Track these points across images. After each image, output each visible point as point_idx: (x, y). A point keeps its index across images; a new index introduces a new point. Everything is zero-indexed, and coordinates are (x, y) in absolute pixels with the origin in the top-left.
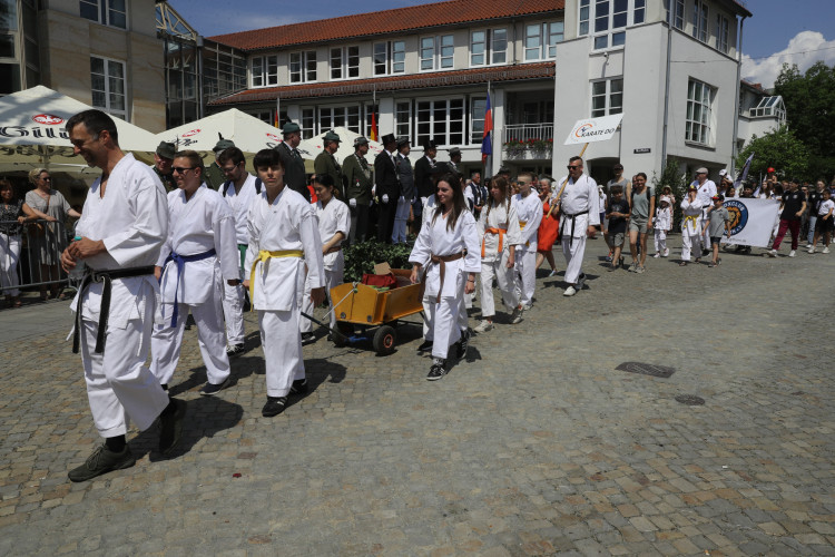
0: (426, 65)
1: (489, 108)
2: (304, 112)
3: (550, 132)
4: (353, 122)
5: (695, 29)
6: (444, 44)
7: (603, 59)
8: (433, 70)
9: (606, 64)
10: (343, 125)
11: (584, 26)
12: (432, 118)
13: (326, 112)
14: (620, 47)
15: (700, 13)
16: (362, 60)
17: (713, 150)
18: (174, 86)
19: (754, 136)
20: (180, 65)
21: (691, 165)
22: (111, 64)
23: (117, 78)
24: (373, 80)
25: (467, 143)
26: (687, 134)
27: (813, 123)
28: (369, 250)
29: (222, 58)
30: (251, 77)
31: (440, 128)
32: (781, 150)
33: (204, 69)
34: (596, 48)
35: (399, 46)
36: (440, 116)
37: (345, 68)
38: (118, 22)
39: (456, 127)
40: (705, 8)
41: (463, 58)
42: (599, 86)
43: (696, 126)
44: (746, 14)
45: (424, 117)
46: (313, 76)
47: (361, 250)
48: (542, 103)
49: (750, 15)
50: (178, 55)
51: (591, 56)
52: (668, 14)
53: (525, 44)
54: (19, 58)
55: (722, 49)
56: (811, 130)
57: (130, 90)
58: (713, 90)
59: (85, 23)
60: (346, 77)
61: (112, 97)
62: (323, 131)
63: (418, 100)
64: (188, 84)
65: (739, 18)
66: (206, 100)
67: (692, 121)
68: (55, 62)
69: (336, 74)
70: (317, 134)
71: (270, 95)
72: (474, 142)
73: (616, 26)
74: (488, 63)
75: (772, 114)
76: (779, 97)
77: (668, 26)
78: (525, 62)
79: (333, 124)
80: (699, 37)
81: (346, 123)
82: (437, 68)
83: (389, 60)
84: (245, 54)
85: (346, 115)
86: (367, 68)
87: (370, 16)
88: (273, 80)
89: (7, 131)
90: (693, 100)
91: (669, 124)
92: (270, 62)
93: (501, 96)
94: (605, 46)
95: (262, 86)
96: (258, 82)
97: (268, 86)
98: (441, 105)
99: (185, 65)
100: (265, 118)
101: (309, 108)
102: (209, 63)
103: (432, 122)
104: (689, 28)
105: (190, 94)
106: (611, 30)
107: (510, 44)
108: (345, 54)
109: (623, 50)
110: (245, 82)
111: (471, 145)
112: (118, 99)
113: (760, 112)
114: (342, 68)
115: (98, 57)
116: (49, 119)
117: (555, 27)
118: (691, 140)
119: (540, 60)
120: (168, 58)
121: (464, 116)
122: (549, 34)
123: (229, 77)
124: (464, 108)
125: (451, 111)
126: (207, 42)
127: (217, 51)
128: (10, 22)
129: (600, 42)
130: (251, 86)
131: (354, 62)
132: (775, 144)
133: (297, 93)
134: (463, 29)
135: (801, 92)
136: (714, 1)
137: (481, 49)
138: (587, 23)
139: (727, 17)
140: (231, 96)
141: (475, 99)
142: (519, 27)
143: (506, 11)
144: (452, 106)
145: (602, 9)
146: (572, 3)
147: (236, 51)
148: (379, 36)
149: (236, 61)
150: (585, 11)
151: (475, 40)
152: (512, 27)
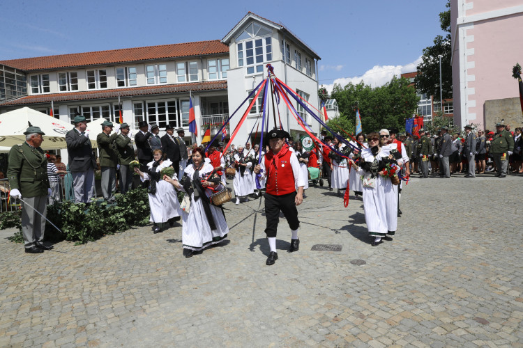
0: (150, 81)
1: (191, 106)
2: (71, 109)
4: (105, 115)
5: (296, 65)
6: (160, 70)
7: (252, 79)
8: (155, 84)
9: (254, 82)
10: (99, 117)
11: (241, 62)
13: (87, 110)
14: (261, 73)
15: (298, 57)
16: (108, 78)
17: (311, 126)
24: (116, 90)
29: (7, 75)
30: (30, 88)
31: (162, 118)
34: (248, 73)
35: (132, 70)
36: (162, 111)
37: (98, 83)
39: (172, 117)
40: (299, 54)
41: (173, 77)
44: (318, 58)
45: (151, 111)
46: (76, 87)
48: (221, 103)
49: (320, 59)
51: (246, 77)
52: (283, 57)
53: (208, 71)
55: (309, 76)
58: (308, 96)
60: (98, 87)
63: (147, 102)
65: (315, 60)
69: (92, 86)
71: (43, 100)
72: (183, 126)
73: (257, 62)
74: (188, 80)
77: (284, 63)
78: (209, 80)
79: (92, 117)
80: (299, 69)
81: (101, 116)
82: (157, 83)
83: (127, 78)
84: (25, 73)
85: (101, 111)
86: (112, 83)
88: (47, 90)
92: (44, 78)
93: (198, 99)
94: (253, 72)
95: (39, 94)
96: (35, 91)
97: (43, 93)
98: (162, 104)
100: (44, 112)
101: (75, 107)
103: (157, 114)
104: (293, 64)
106: (255, 64)
107: (200, 71)
108: (97, 74)
109: (262, 75)
110: (26, 90)
113: (327, 107)
114: (95, 82)
117: (225, 62)
119: (217, 79)
121: (177, 111)
122: (222, 66)
123: (13, 87)
124: (176, 106)
125: (169, 108)
127: (3, 70)
129: (250, 70)
130: (30, 93)
131: (103, 79)
133: (65, 98)
134: (171, 60)
136: (303, 51)
137: (183, 72)
138: (242, 60)
139: (310, 59)
140: (16, 100)
141: (182, 101)
142: (204, 61)
143: (196, 52)
144: (168, 105)
145: (249, 53)
146: (233, 49)
147: (18, 71)
148: (119, 64)
149: (18, 77)
150: (240, 53)
151: (179, 68)
152: (200, 61)
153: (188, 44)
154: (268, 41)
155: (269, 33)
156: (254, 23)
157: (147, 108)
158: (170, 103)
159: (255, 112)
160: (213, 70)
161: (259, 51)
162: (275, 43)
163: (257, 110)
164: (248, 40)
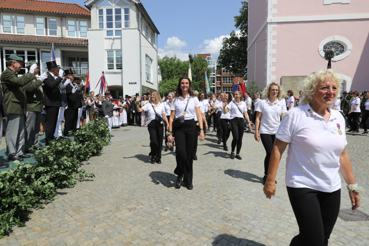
0: (6, 30)
6: (18, 21)
7: (112, 41)
8: (12, 33)
9: (112, 44)
11: (101, 25)
14: (119, 37)
34: (107, 36)
40: (146, 27)
41: (33, 29)
42: (110, 53)
44: (158, 33)
51: (105, 38)
52: (139, 26)
53: (67, 29)
55: (152, 45)
63: (5, 48)
65: (156, 34)
73: (116, 27)
74: (47, 34)
77: (139, 31)
78: (67, 37)
82: (14, 32)
90: (147, 64)
91: (142, 72)
93: (59, 52)
94: (112, 35)
98: (21, 52)
106: (114, 29)
107: (59, 28)
117: (84, 23)
119: (76, 37)
122: (80, 26)
124: (36, 56)
125: (28, 57)
129: (109, 33)
134: (30, 14)
136: (149, 25)
137: (42, 27)
138: (103, 23)
139: (152, 32)
141: (42, 52)
142: (64, 19)
143: (56, 11)
144: (28, 54)
145: (109, 18)
146: (94, 13)
150: (101, 18)
151: (37, 22)
152: (60, 19)
154: (127, 11)
155: (127, 4)
157: (4, 54)
159: (113, 69)
160: (71, 28)
161: (118, 18)
162: (133, 14)
163: (115, 67)
164: (109, 8)
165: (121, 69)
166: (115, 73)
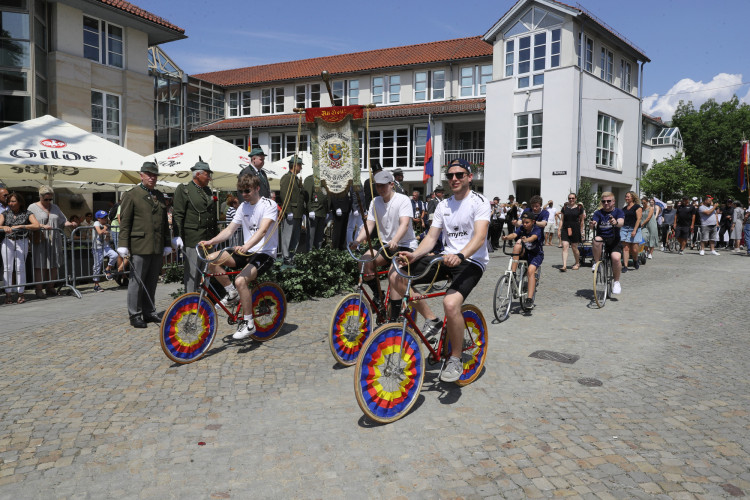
0: (377, 100)
1: (429, 137)
2: (273, 138)
3: (482, 157)
5: (602, 72)
6: (392, 83)
7: (525, 96)
8: (383, 105)
9: (528, 100)
10: (306, 150)
11: (509, 69)
12: (381, 144)
13: (291, 139)
14: (540, 86)
15: (607, 58)
16: (322, 96)
17: (620, 172)
18: (162, 116)
19: (655, 161)
20: (168, 98)
21: (602, 185)
22: (108, 97)
23: (114, 109)
25: (411, 166)
26: (597, 159)
27: (706, 151)
28: (325, 255)
29: (204, 92)
30: (228, 109)
31: (388, 153)
32: (678, 173)
33: (188, 101)
34: (519, 87)
35: (354, 84)
36: (388, 142)
37: (308, 102)
38: (116, 62)
39: (402, 152)
40: (610, 55)
41: (408, 94)
42: (523, 119)
43: (605, 152)
44: (645, 60)
45: (375, 143)
46: (281, 108)
47: (318, 256)
48: (475, 132)
49: (649, 61)
50: (166, 90)
51: (515, 93)
52: (579, 59)
53: (460, 83)
54: (30, 91)
55: (625, 90)
56: (704, 157)
57: (124, 119)
58: (619, 123)
59: (88, 63)
61: (109, 125)
62: (289, 155)
63: (370, 129)
64: (174, 113)
65: (640, 63)
66: (189, 127)
67: (602, 148)
68: (61, 95)
70: (283, 157)
71: (241, 125)
72: (417, 165)
73: (536, 68)
74: (429, 98)
75: (671, 143)
76: (677, 129)
77: (580, 69)
78: (460, 98)
79: (297, 149)
80: (606, 79)
81: (309, 148)
82: (386, 102)
83: (346, 95)
84: (223, 89)
86: (325, 101)
87: (329, 60)
88: (247, 111)
89: (18, 153)
90: (602, 131)
91: (581, 151)
92: (245, 96)
93: (439, 127)
94: (528, 85)
95: (237, 117)
96: (234, 113)
97: (243, 116)
98: (389, 133)
99: (172, 98)
100: (239, 143)
101: (277, 135)
102: (192, 97)
103: (381, 147)
104: (597, 71)
105: (176, 122)
106: (532, 73)
107: (448, 84)
108: (308, 90)
109: (542, 89)
110: (222, 112)
111: (414, 167)
112: (114, 126)
113: (661, 141)
114: (306, 102)
115: (98, 91)
116: (54, 143)
117: (485, 69)
118: (601, 164)
119: (473, 97)
120: (157, 92)
121: (409, 143)
122: (481, 75)
123: (209, 108)
124: (409, 136)
125: (398, 139)
126: (191, 79)
127: (200, 86)
128: (24, 61)
129: (523, 82)
130: (228, 116)
131: (316, 97)
132: (672, 168)
133: (267, 123)
134: (408, 69)
135: (696, 124)
136: (618, 49)
137: (423, 87)
138: (512, 66)
139: (629, 61)
140: (211, 125)
141: (418, 128)
142: (455, 69)
143: (445, 57)
144: (398, 134)
145: (524, 55)
146: (499, 50)
147: (216, 87)
148: (338, 76)
149: (216, 95)
150: (510, 57)
151: (418, 80)
152: (449, 69)
153: (435, 45)
156: (534, 8)
157: (369, 138)
158: (401, 132)
159: (526, 148)
160: (467, 82)
161: (540, 52)
162: (568, 37)
163: (530, 144)
164: (525, 35)
165: (540, 146)
166: (529, 156)
